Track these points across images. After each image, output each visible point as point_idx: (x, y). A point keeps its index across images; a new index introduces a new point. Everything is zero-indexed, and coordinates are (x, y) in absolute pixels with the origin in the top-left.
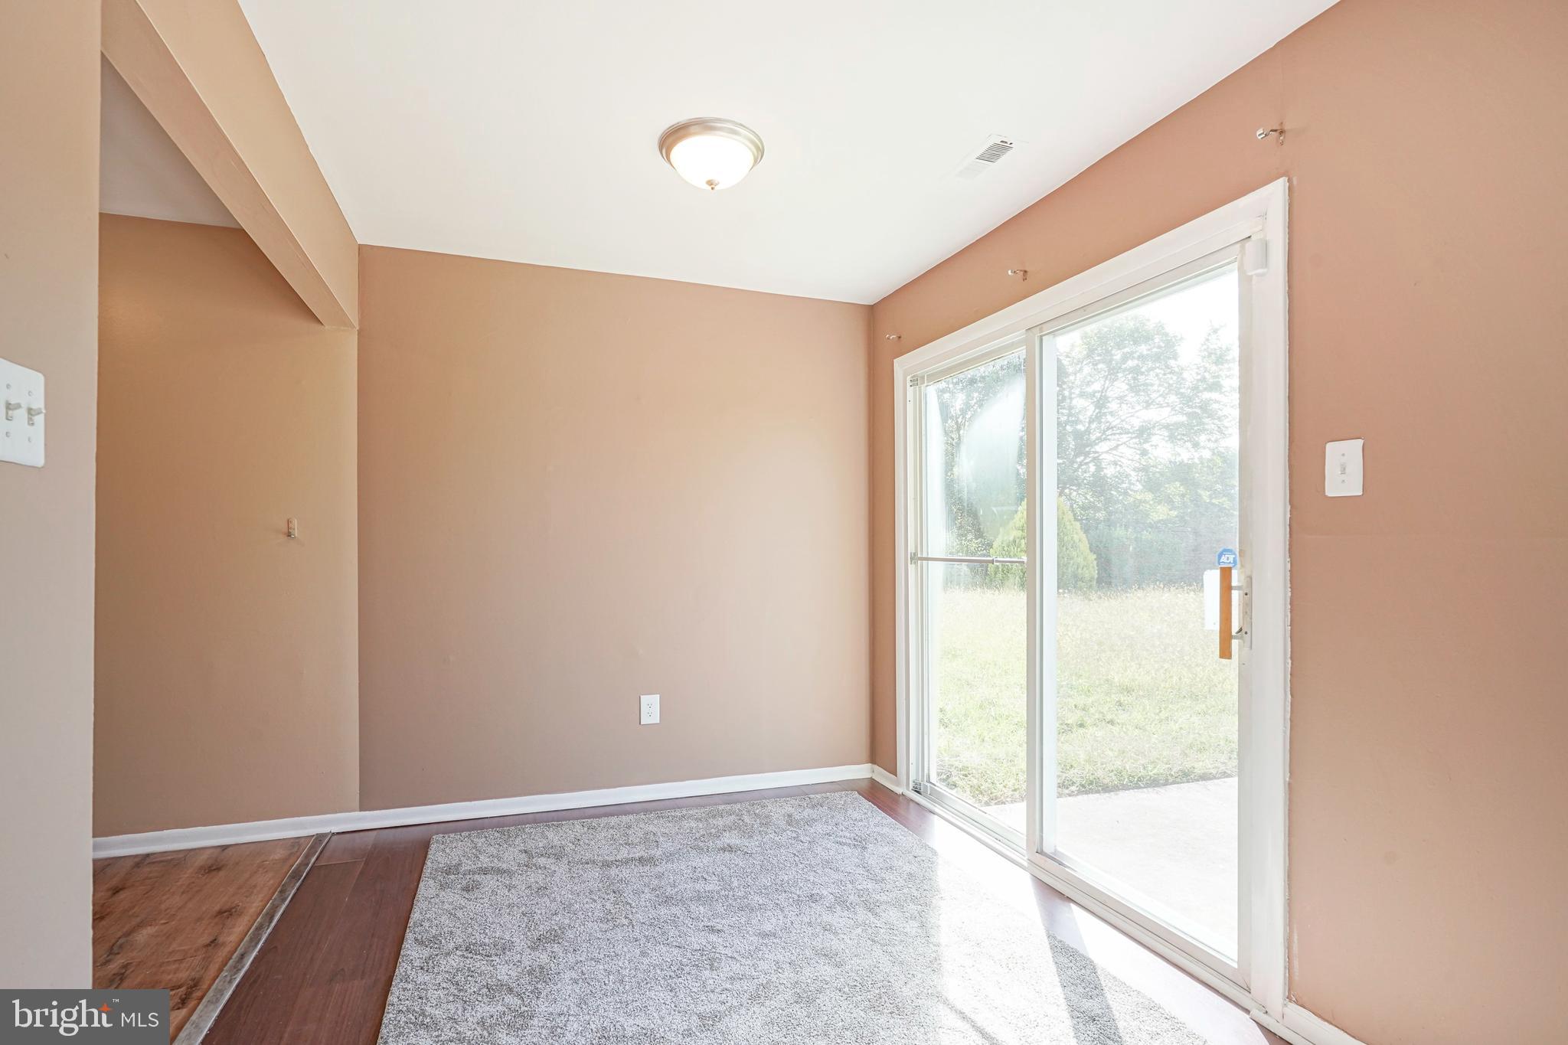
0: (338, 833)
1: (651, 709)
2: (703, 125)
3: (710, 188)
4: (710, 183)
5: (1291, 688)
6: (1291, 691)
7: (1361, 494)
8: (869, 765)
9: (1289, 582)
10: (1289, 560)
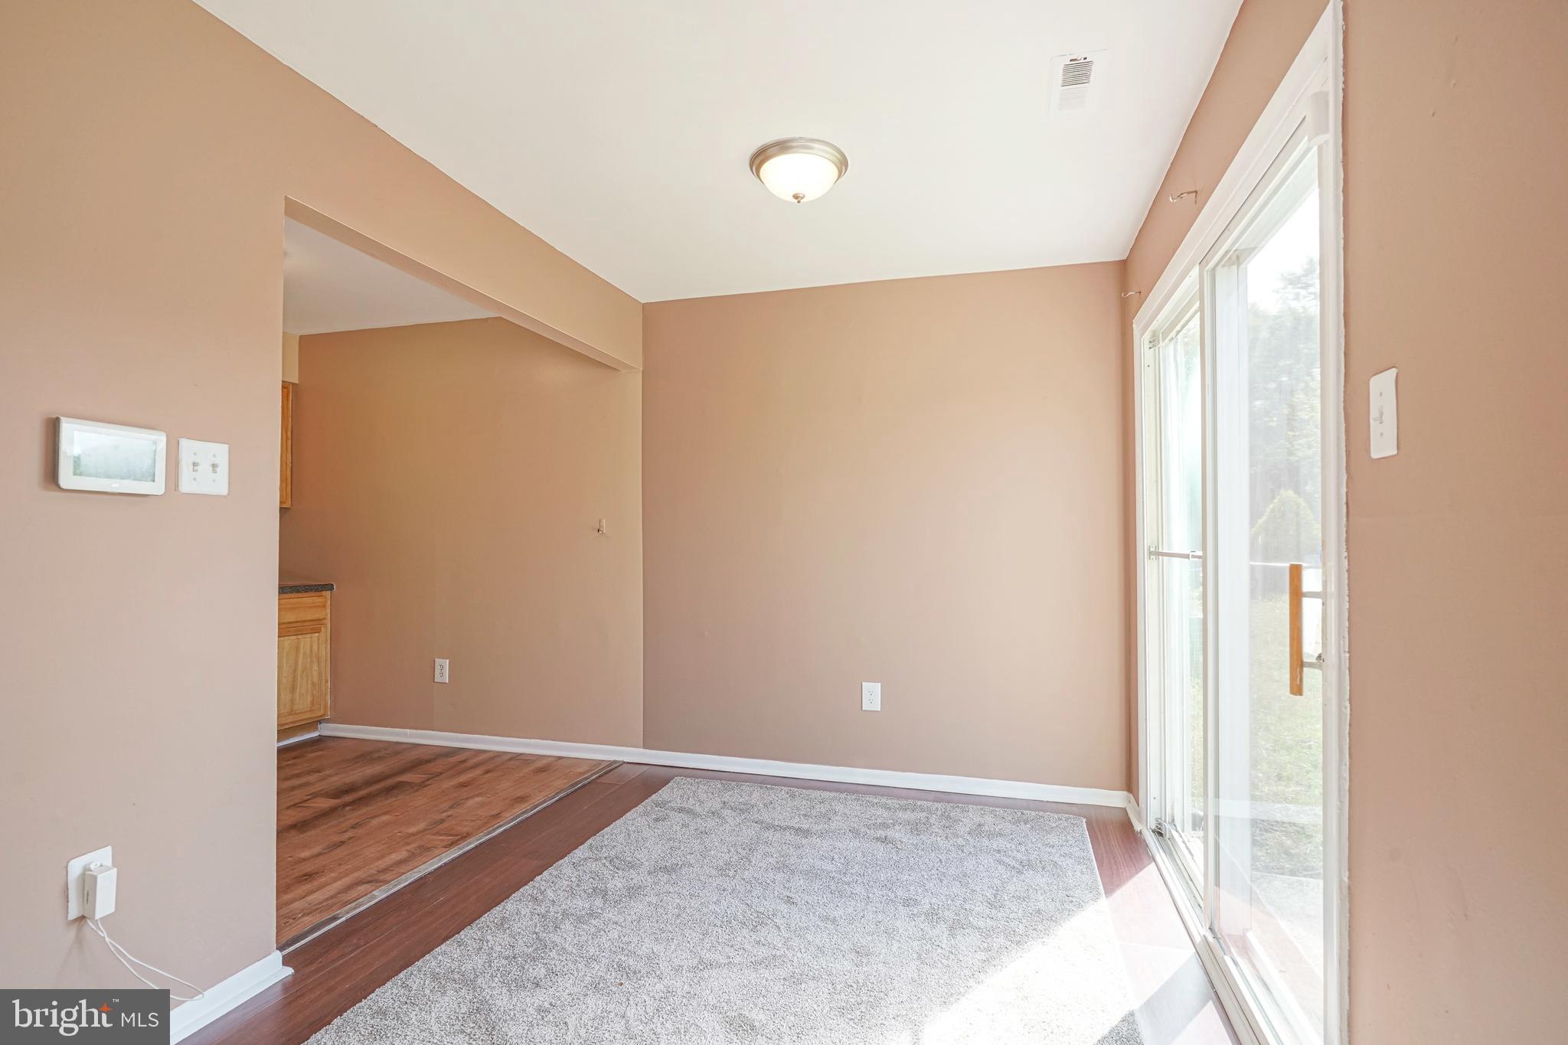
0: (628, 763)
1: (872, 696)
2: (782, 146)
3: (796, 201)
4: (796, 197)
5: (1350, 744)
6: (1350, 748)
7: (1395, 452)
8: (1125, 792)
9: (1346, 587)
10: (1346, 554)
